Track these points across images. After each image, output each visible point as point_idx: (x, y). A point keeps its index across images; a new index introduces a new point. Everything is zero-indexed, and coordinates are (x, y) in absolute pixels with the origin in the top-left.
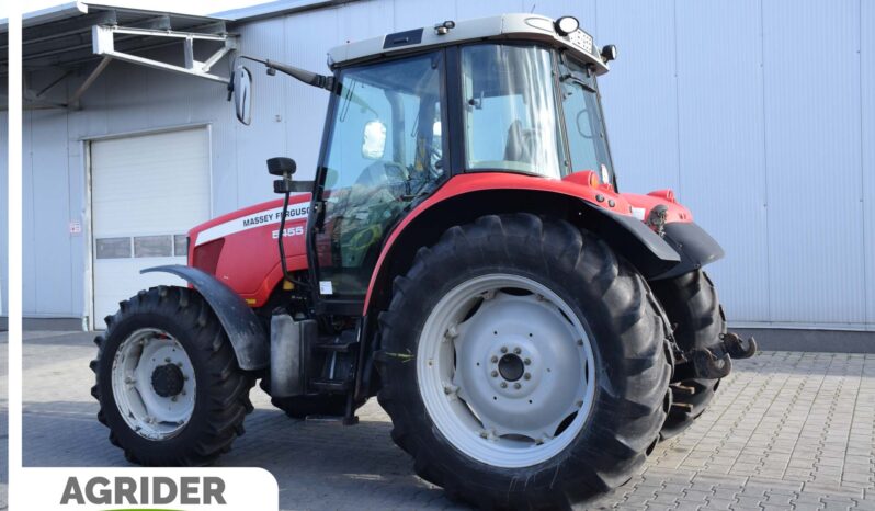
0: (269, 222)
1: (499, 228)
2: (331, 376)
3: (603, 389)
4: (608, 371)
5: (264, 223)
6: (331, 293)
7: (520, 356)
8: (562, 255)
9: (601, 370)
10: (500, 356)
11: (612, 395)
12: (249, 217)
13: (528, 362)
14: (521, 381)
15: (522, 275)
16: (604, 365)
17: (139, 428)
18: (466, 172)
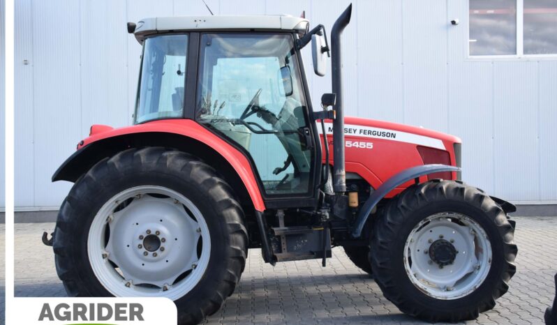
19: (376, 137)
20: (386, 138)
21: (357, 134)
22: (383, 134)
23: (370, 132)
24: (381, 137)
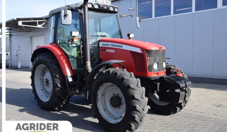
19: (116, 47)
20: (119, 48)
21: (110, 46)
22: (118, 46)
23: (114, 45)
24: (117, 48)
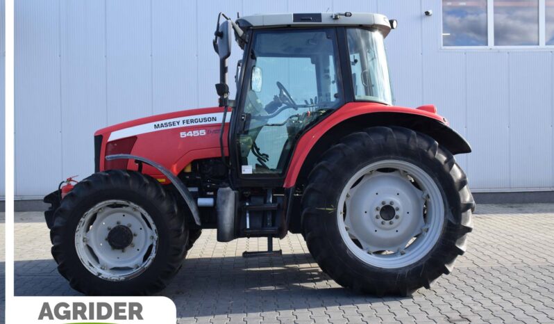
0: (177, 126)
1: (391, 133)
2: (248, 227)
3: (449, 221)
4: (452, 211)
5: (173, 127)
6: (251, 172)
7: (393, 206)
8: (428, 150)
9: (448, 210)
10: (381, 207)
11: (454, 223)
12: (160, 123)
13: (398, 209)
14: (393, 220)
15: (405, 160)
16: (450, 208)
17: (100, 274)
18: (355, 101)
